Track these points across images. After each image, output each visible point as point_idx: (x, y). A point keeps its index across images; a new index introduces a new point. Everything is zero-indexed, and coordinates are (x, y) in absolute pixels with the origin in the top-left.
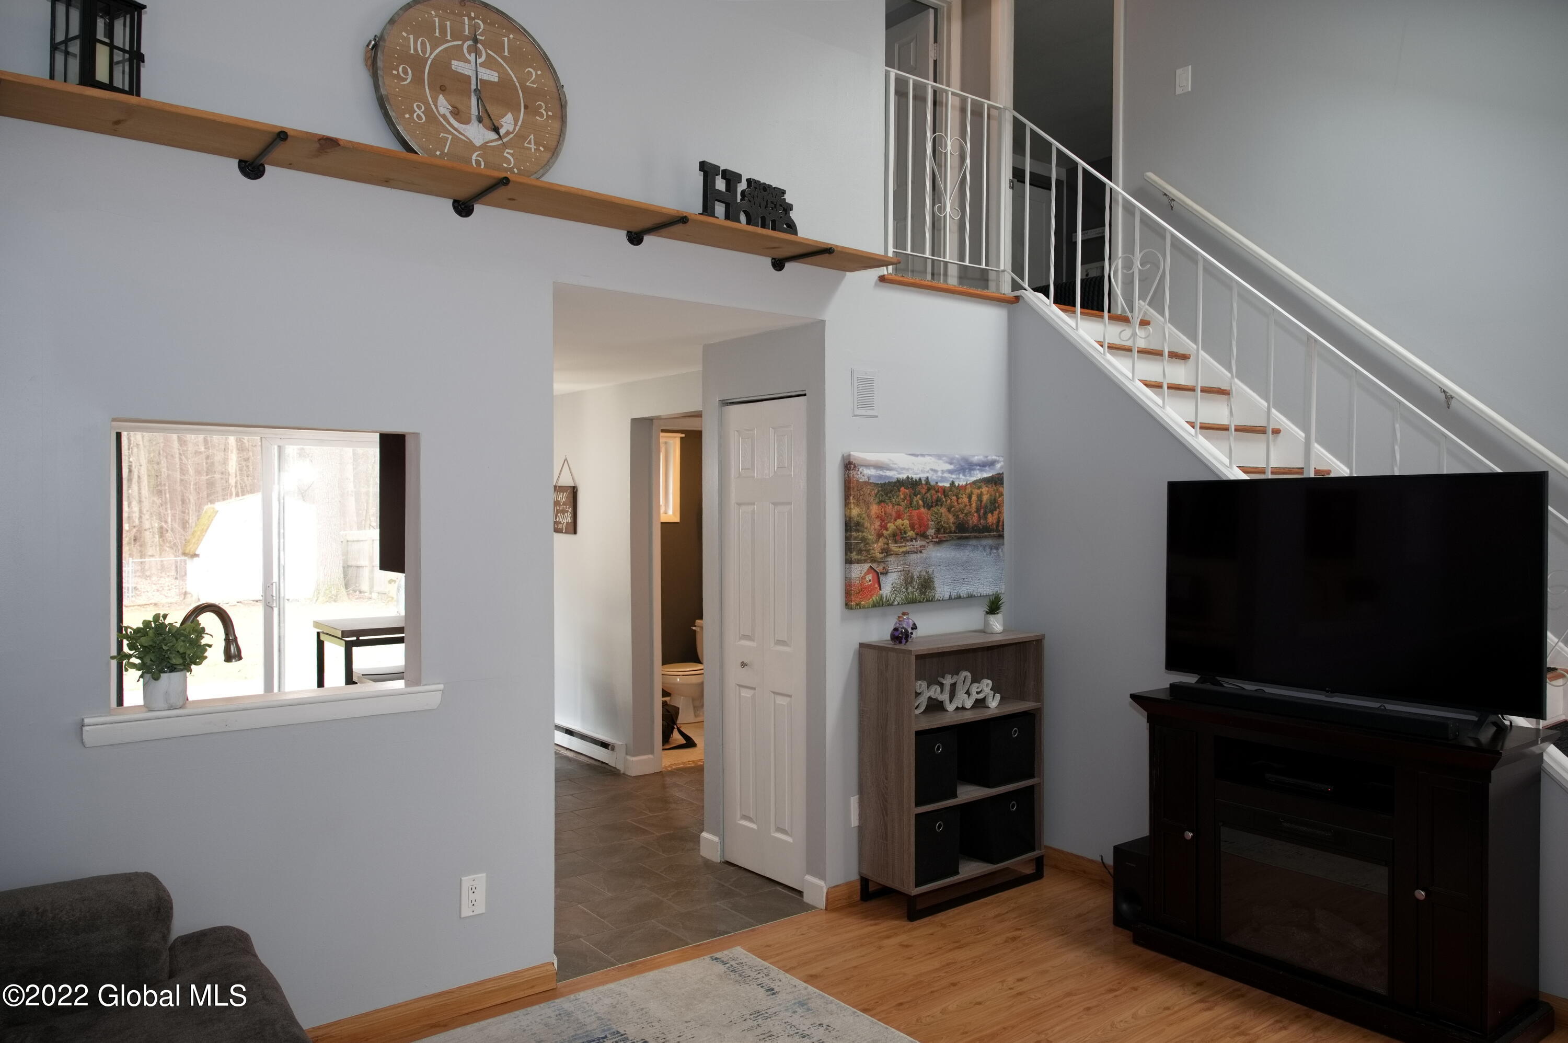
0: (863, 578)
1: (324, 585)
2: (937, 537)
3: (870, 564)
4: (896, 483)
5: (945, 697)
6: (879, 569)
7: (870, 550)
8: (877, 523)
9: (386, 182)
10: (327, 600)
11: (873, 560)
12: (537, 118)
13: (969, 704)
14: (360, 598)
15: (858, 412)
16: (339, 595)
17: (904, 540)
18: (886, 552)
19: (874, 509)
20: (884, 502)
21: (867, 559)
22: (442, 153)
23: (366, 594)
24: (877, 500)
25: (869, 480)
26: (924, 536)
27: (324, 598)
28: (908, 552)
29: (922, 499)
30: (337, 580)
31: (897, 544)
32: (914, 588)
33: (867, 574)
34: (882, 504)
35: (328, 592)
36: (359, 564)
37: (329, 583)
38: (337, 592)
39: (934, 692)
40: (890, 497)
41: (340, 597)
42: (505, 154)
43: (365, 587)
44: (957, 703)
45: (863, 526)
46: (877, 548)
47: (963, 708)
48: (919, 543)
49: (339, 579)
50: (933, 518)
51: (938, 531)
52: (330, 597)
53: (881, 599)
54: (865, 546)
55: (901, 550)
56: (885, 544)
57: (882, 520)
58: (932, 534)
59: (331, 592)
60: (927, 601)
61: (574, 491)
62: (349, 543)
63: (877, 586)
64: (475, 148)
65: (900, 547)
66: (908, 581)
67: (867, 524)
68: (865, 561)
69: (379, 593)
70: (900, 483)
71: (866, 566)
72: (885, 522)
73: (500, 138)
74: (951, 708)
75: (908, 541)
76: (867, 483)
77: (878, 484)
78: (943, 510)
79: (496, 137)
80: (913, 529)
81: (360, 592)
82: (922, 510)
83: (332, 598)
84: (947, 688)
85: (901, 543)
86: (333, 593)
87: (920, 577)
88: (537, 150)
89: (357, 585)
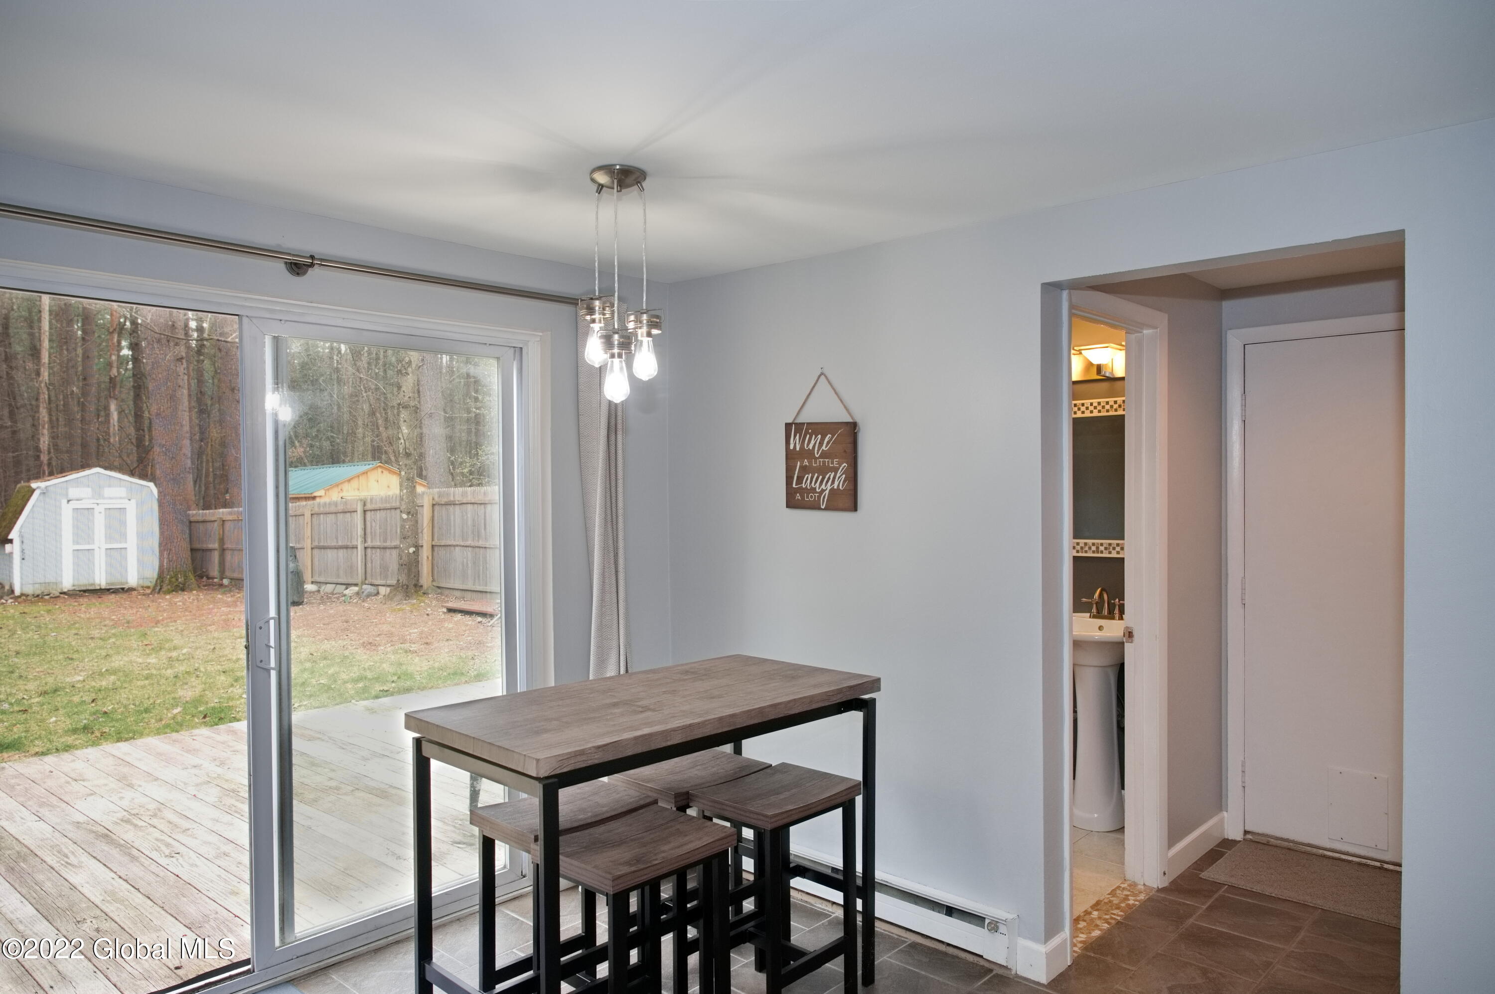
1: (169, 572)
10: (173, 589)
14: (210, 585)
16: (187, 583)
23: (215, 580)
27: (169, 587)
30: (185, 566)
35: (174, 580)
36: (204, 546)
37: (175, 570)
38: (185, 579)
41: (189, 585)
43: (215, 571)
49: (187, 565)
52: (177, 585)
59: (177, 580)
61: (851, 430)
62: (193, 524)
69: (231, 579)
81: (208, 578)
83: (179, 586)
86: (180, 580)
89: (204, 570)
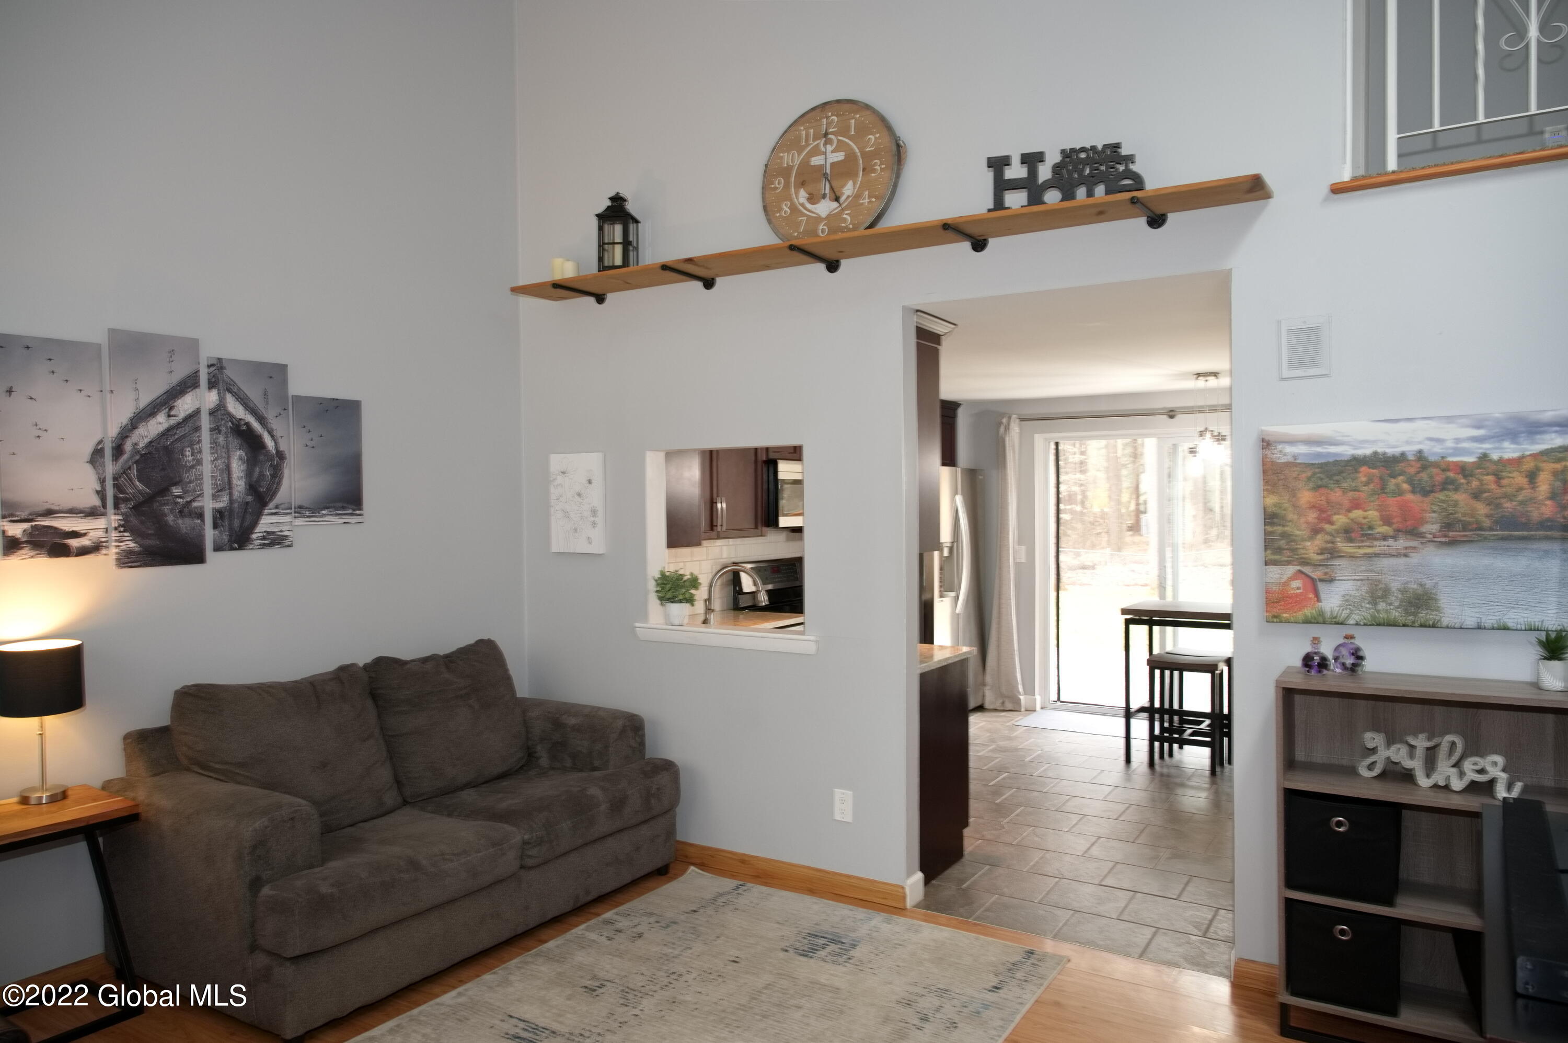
0: (1286, 584)
2: (1445, 536)
3: (1298, 568)
4: (1348, 461)
5: (1416, 765)
6: (1316, 574)
7: (1297, 549)
8: (1312, 516)
9: (767, 267)
11: (1305, 562)
12: (873, 175)
13: (1457, 785)
15: (1286, 373)
17: (1368, 539)
18: (1332, 553)
19: (1306, 496)
20: (1326, 487)
21: (1293, 561)
22: (799, 233)
24: (1311, 485)
25: (1295, 460)
26: (1413, 533)
28: (1377, 555)
29: (1410, 481)
31: (1351, 543)
32: (1391, 604)
33: (1293, 578)
34: (1323, 491)
39: (1398, 754)
40: (1338, 481)
42: (845, 216)
44: (1438, 778)
45: (1283, 518)
46: (1311, 548)
47: (1447, 787)
48: (1402, 543)
50: (1435, 508)
51: (1448, 526)
53: (1321, 613)
54: (1288, 543)
55: (1362, 551)
56: (1327, 542)
57: (1321, 510)
58: (1434, 531)
60: (1422, 626)
63: (1311, 596)
64: (822, 219)
65: (1359, 547)
66: (1378, 593)
67: (1291, 516)
68: (1288, 563)
70: (1357, 462)
71: (1291, 570)
72: (1329, 513)
73: (840, 205)
74: (1424, 782)
75: (1376, 539)
76: (1288, 465)
77: (1313, 464)
78: (1461, 497)
79: (838, 205)
80: (1387, 521)
82: (1410, 497)
84: (1420, 752)
85: (1362, 541)
87: (1403, 591)
88: (870, 202)
